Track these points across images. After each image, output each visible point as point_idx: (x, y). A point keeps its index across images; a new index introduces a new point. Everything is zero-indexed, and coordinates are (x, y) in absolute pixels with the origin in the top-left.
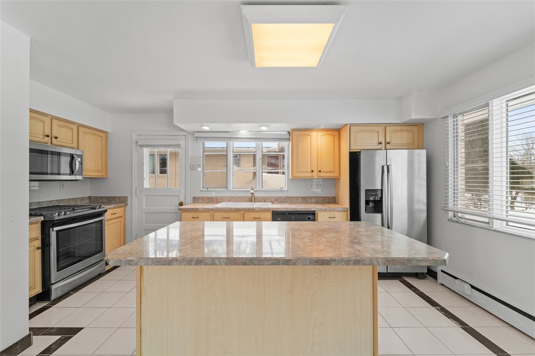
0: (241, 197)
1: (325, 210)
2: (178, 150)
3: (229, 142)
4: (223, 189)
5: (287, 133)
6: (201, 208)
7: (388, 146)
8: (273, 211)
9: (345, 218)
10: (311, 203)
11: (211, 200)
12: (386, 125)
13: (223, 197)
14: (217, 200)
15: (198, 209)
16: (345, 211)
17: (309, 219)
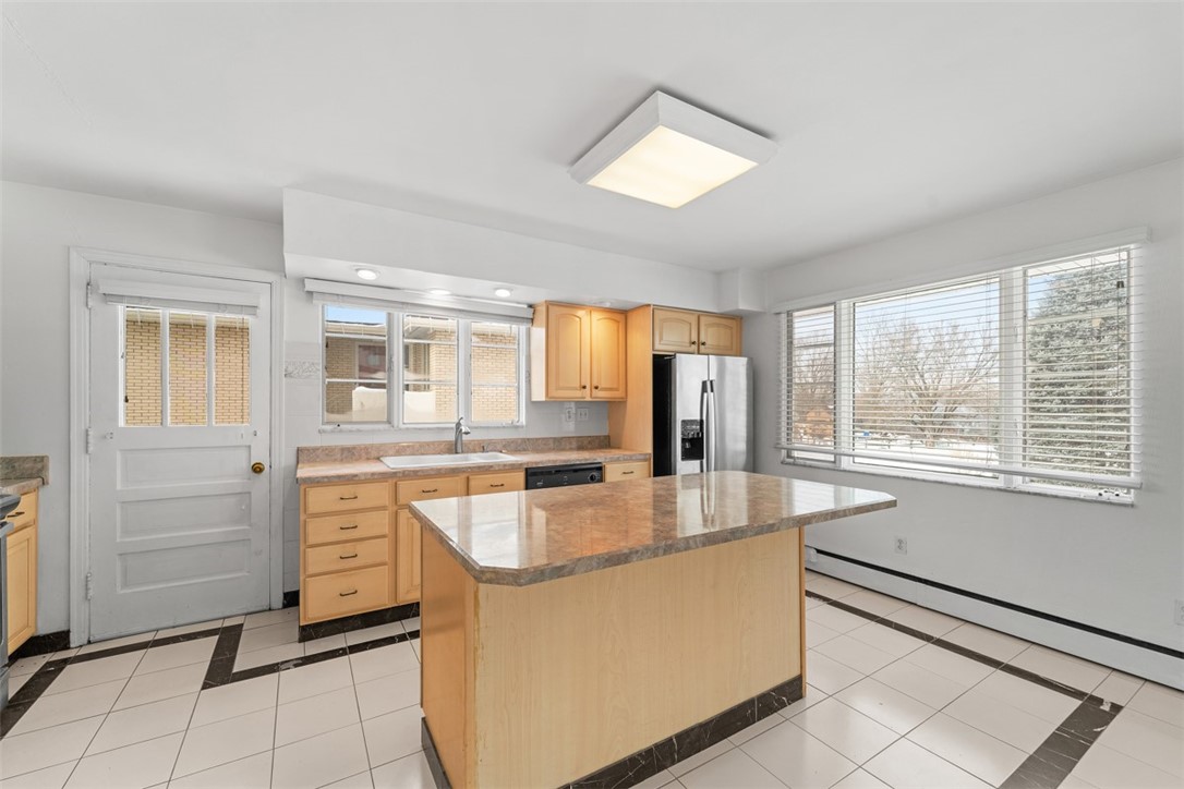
0: (428, 444)
1: (618, 460)
2: (249, 320)
3: (396, 313)
4: (381, 427)
5: (526, 306)
6: (366, 474)
7: (702, 347)
8: (526, 469)
9: (646, 472)
10: (571, 449)
11: (349, 454)
12: (700, 314)
13: (382, 445)
14: (367, 453)
15: (356, 476)
16: (645, 460)
17: (593, 479)
